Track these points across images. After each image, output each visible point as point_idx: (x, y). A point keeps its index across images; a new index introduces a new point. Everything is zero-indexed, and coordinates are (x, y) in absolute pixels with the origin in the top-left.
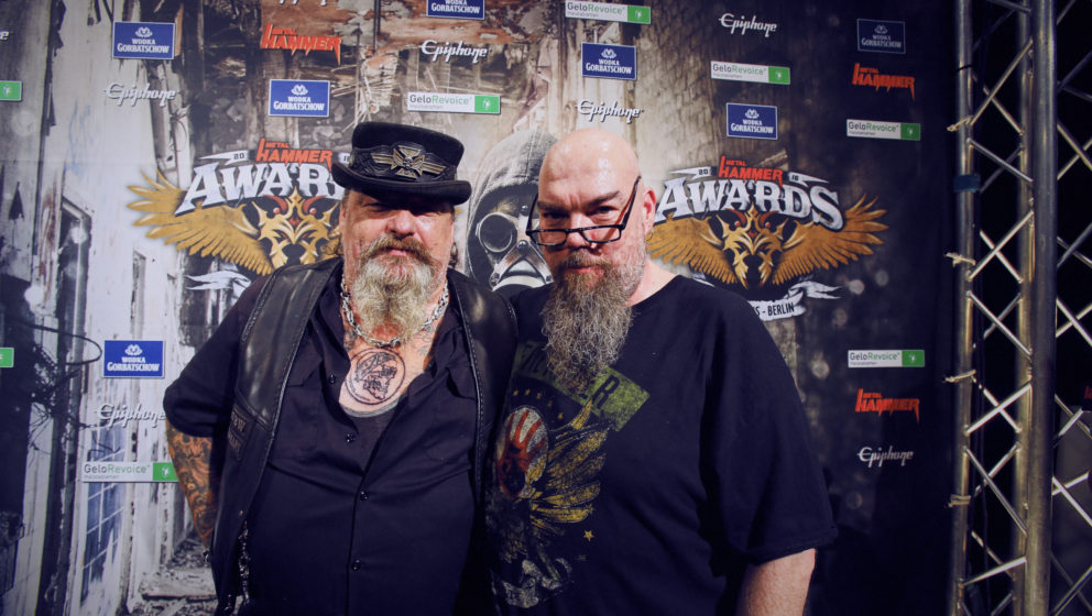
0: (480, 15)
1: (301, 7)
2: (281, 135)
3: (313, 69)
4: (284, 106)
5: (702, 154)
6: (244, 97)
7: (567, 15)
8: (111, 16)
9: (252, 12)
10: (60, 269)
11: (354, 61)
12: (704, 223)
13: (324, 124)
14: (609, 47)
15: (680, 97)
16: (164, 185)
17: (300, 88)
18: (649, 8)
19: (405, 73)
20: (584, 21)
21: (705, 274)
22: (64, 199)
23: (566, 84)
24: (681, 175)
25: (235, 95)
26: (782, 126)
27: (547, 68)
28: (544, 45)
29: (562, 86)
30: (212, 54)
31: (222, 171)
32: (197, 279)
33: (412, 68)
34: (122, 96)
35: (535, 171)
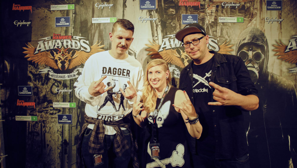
3: (193, 11)
4: (186, 22)
6: (175, 19)
11: (204, 8)
14: (274, 1)
16: (155, 44)
17: (190, 17)
19: (218, 12)
23: (262, 13)
25: (173, 19)
27: (256, 8)
28: (256, 2)
29: (260, 14)
30: (166, 8)
31: (170, 40)
33: (220, 10)
34: (143, 20)
35: (253, 39)
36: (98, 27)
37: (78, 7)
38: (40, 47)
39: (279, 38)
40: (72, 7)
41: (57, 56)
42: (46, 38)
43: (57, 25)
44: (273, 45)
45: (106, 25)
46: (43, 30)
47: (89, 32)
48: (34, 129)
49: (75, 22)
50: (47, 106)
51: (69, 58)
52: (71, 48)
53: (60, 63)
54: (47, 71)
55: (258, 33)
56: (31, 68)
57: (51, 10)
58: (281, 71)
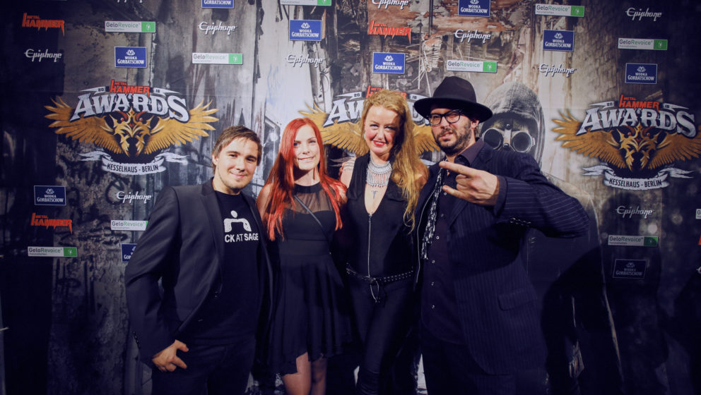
0: (487, 14)
1: (390, 11)
2: (379, 84)
3: (396, 47)
4: (381, 67)
5: (609, 93)
6: (359, 62)
7: (536, 13)
8: (288, 17)
9: (363, 14)
10: (265, 154)
11: (418, 42)
12: (609, 134)
13: (402, 78)
14: (559, 32)
15: (598, 61)
16: (318, 110)
17: (389, 57)
18: (584, 7)
19: (446, 49)
20: (546, 16)
21: (608, 163)
22: (265, 118)
23: (533, 54)
24: (596, 106)
25: (354, 61)
26: (660, 76)
27: (523, 45)
28: (522, 32)
29: (531, 56)
30: (342, 38)
31: (348, 103)
32: (335, 161)
33: (450, 46)
34: (294, 61)
35: (514, 105)
36: (205, 73)
37: (162, 28)
38: (83, 106)
39: (565, 105)
40: (150, 27)
41: (120, 127)
42: (96, 89)
43: (119, 62)
44: (554, 120)
45: (221, 68)
46: (90, 72)
47: (186, 80)
48: (70, 273)
49: (156, 59)
50: (99, 227)
51: (144, 133)
52: (149, 112)
53: (126, 142)
54: (98, 156)
55: (524, 95)
56: (62, 149)
57: (106, 30)
58: (568, 171)
